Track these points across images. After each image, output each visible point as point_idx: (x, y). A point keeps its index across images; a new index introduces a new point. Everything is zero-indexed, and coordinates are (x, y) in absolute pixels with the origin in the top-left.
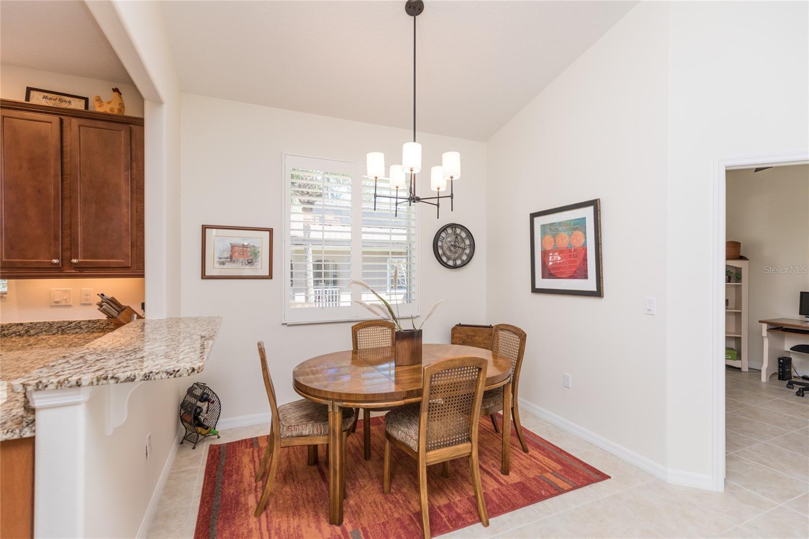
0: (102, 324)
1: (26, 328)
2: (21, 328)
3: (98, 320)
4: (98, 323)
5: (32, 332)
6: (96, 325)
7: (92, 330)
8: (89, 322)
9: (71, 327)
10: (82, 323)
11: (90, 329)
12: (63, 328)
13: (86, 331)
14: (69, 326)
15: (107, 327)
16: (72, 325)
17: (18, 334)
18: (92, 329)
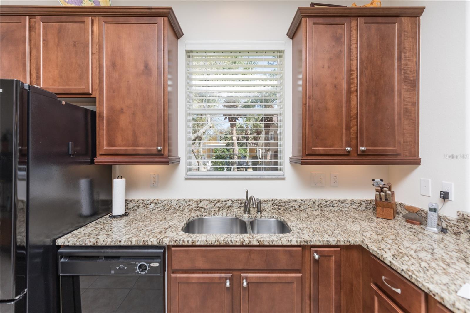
0: (348, 204)
1: (299, 204)
2: (296, 203)
3: (345, 200)
4: (345, 203)
5: (303, 207)
6: (343, 205)
7: (341, 209)
8: (339, 201)
9: (327, 205)
10: (334, 202)
11: (339, 208)
12: (322, 205)
13: (337, 209)
14: (326, 204)
15: (351, 206)
16: (328, 203)
17: (294, 208)
18: (341, 207)
